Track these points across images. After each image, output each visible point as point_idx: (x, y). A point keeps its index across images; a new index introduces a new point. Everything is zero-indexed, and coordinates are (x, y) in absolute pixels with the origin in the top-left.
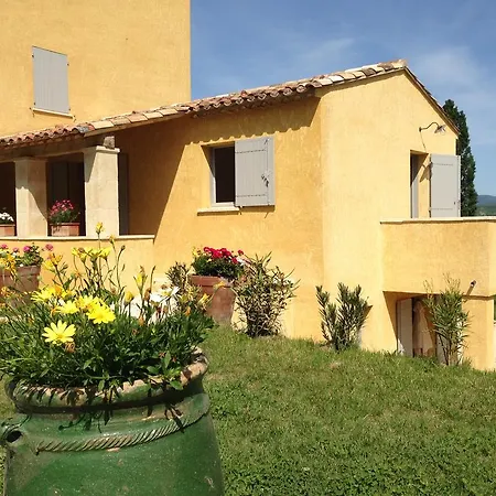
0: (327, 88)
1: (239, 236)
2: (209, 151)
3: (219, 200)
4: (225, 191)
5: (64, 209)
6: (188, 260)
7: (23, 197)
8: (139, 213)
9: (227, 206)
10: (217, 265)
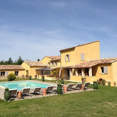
0: (112, 63)
1: (104, 77)
2: (101, 67)
3: (102, 72)
4: (103, 72)
5: (87, 74)
6: (98, 79)
7: (82, 72)
8: (94, 74)
9: (103, 73)
10: (101, 80)
